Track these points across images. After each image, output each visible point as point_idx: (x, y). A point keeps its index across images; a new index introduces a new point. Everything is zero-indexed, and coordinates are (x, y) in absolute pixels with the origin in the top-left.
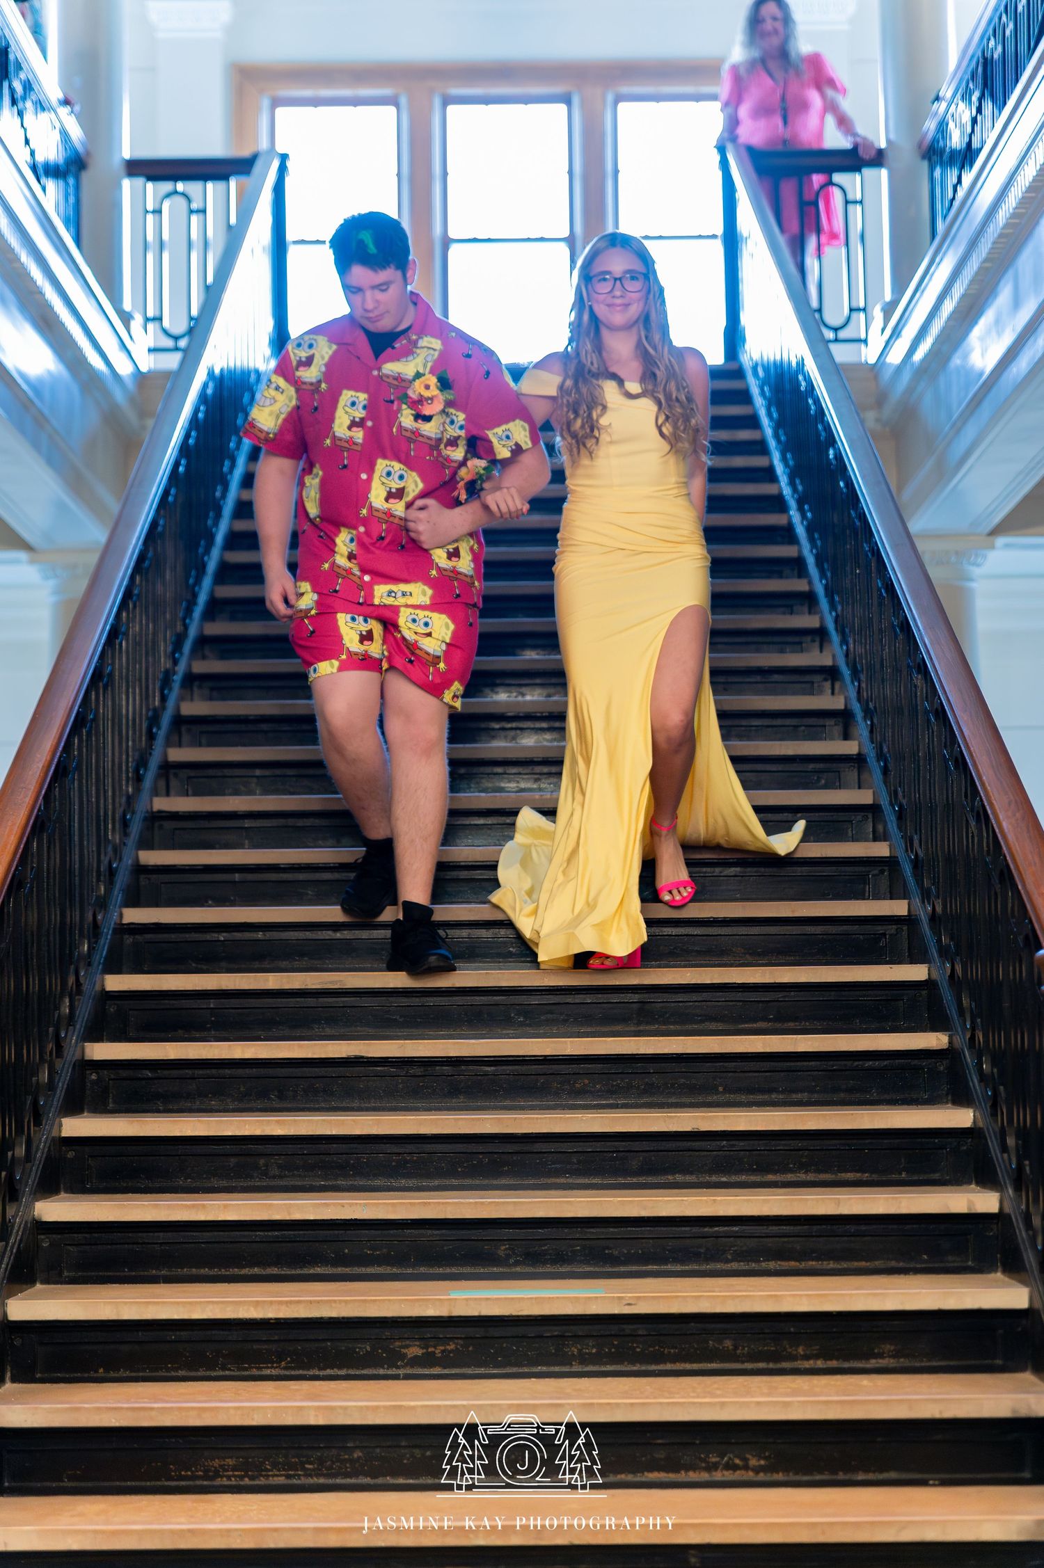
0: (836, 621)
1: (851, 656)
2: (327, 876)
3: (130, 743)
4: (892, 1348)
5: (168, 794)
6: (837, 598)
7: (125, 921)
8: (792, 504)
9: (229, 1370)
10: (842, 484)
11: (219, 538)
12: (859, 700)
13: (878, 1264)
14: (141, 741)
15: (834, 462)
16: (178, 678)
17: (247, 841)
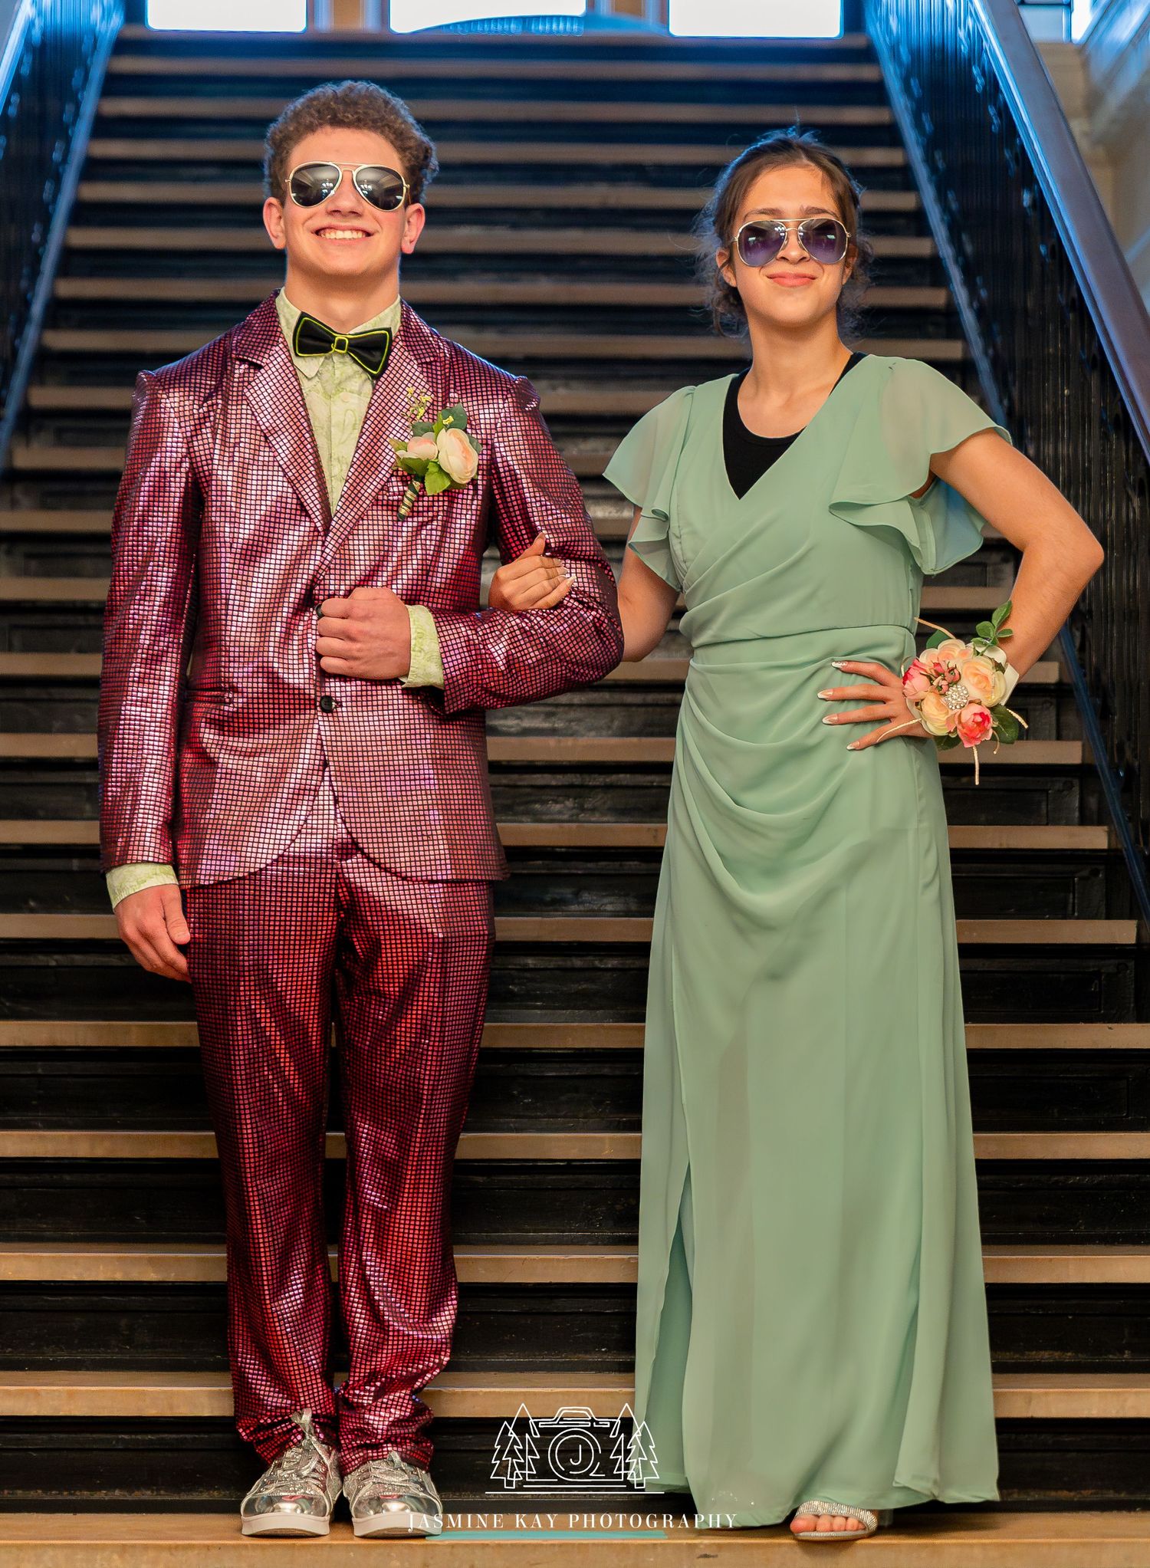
8: (955, 274)
10: (1045, 251)
11: (37, 309)
15: (1032, 213)
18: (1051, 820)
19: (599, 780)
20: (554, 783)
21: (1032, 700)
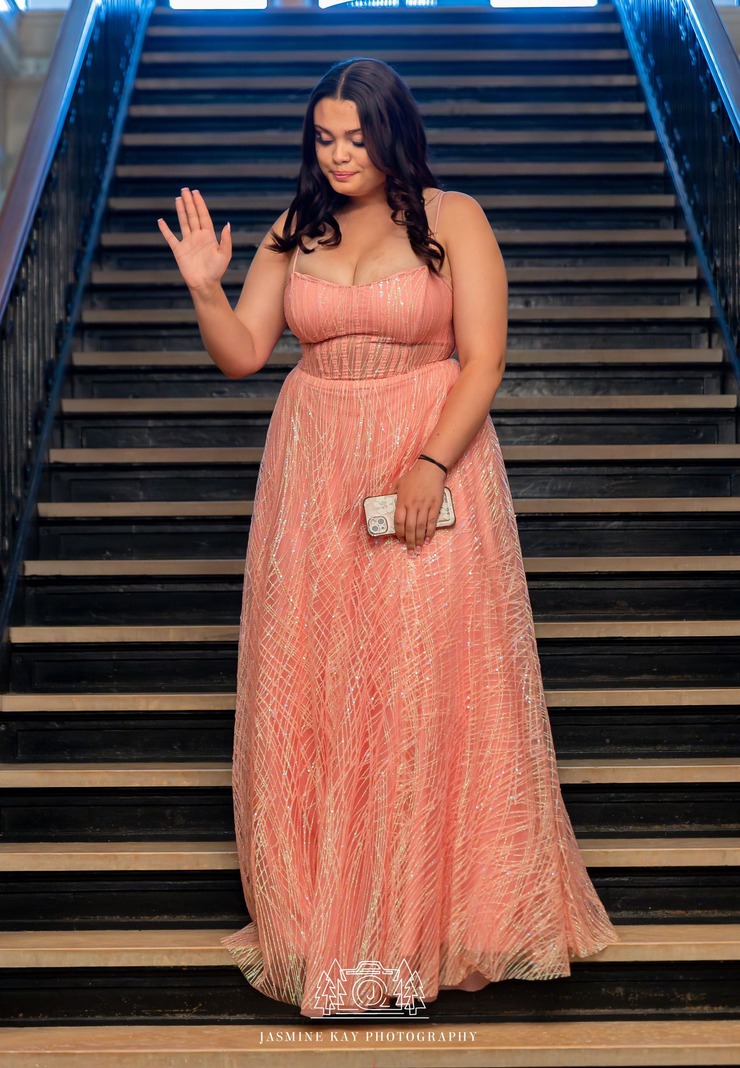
0: (715, 275)
1: (731, 309)
2: (222, 528)
3: (29, 397)
5: (63, 446)
7: (28, 573)
8: (670, 153)
9: (144, 1015)
11: (105, 185)
14: (39, 394)
16: (71, 328)
17: (141, 493)
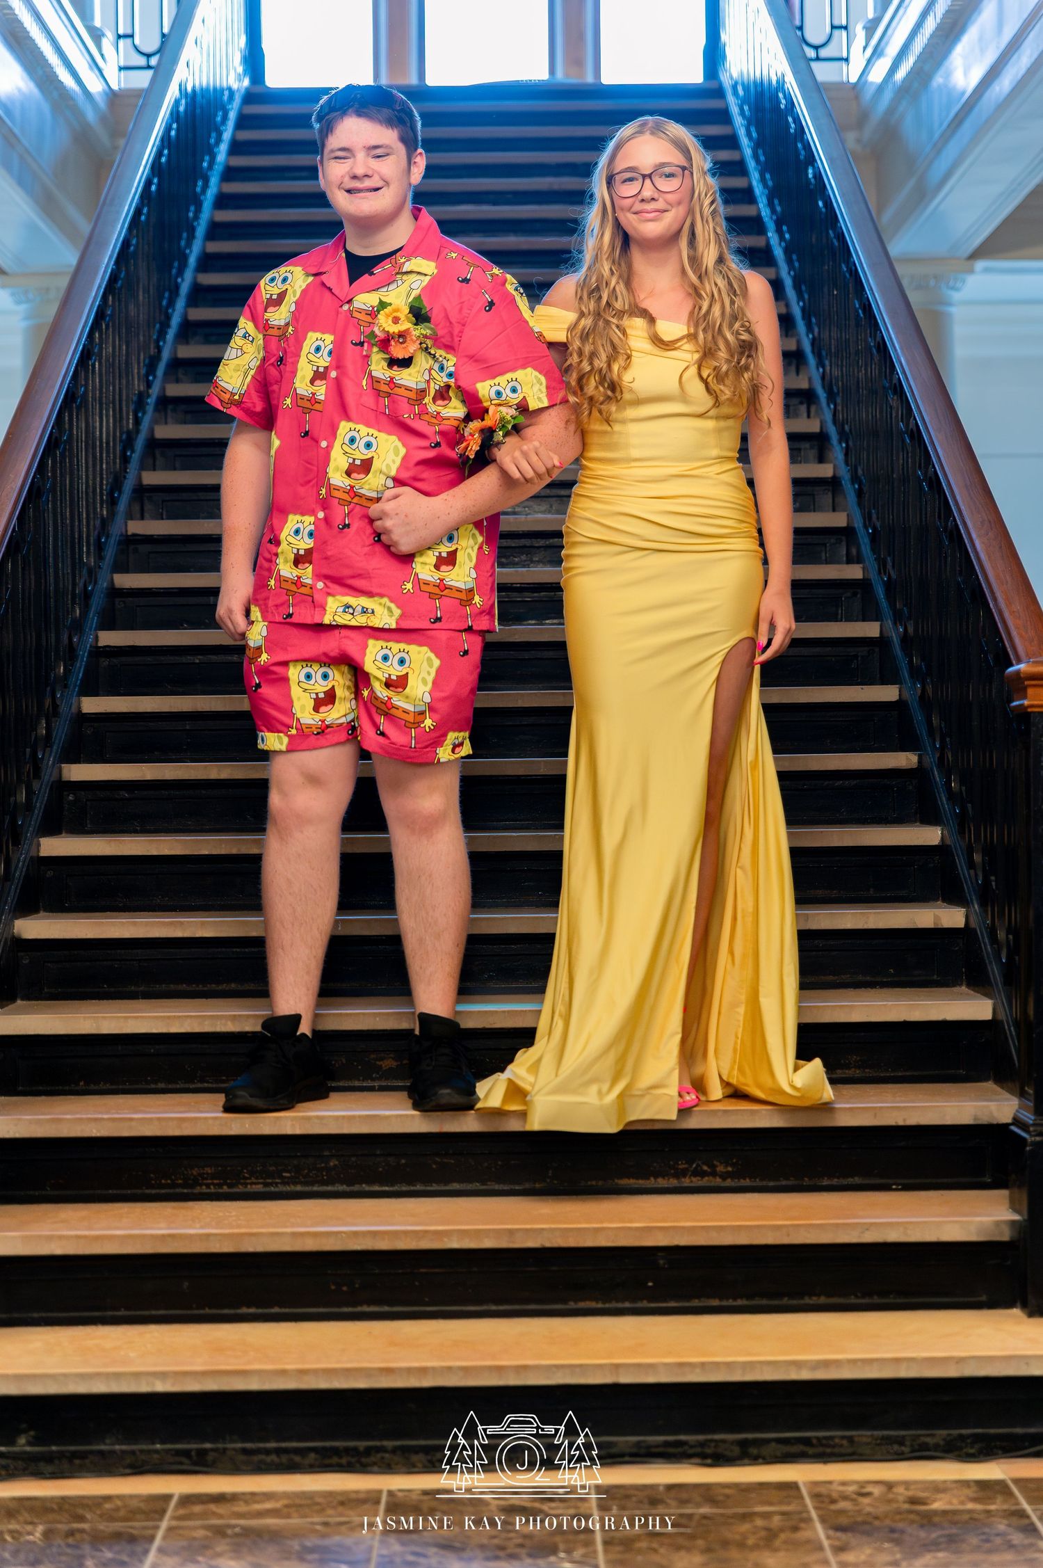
0: (813, 344)
1: (827, 378)
3: (104, 466)
4: (858, 1058)
5: (142, 518)
6: (814, 320)
7: (101, 644)
8: (771, 226)
9: (208, 1082)
10: (820, 204)
11: (192, 260)
12: (835, 421)
13: (846, 978)
14: (115, 463)
15: (813, 181)
16: (151, 401)
18: (827, 562)
19: (542, 542)
20: (513, 545)
21: (817, 488)
